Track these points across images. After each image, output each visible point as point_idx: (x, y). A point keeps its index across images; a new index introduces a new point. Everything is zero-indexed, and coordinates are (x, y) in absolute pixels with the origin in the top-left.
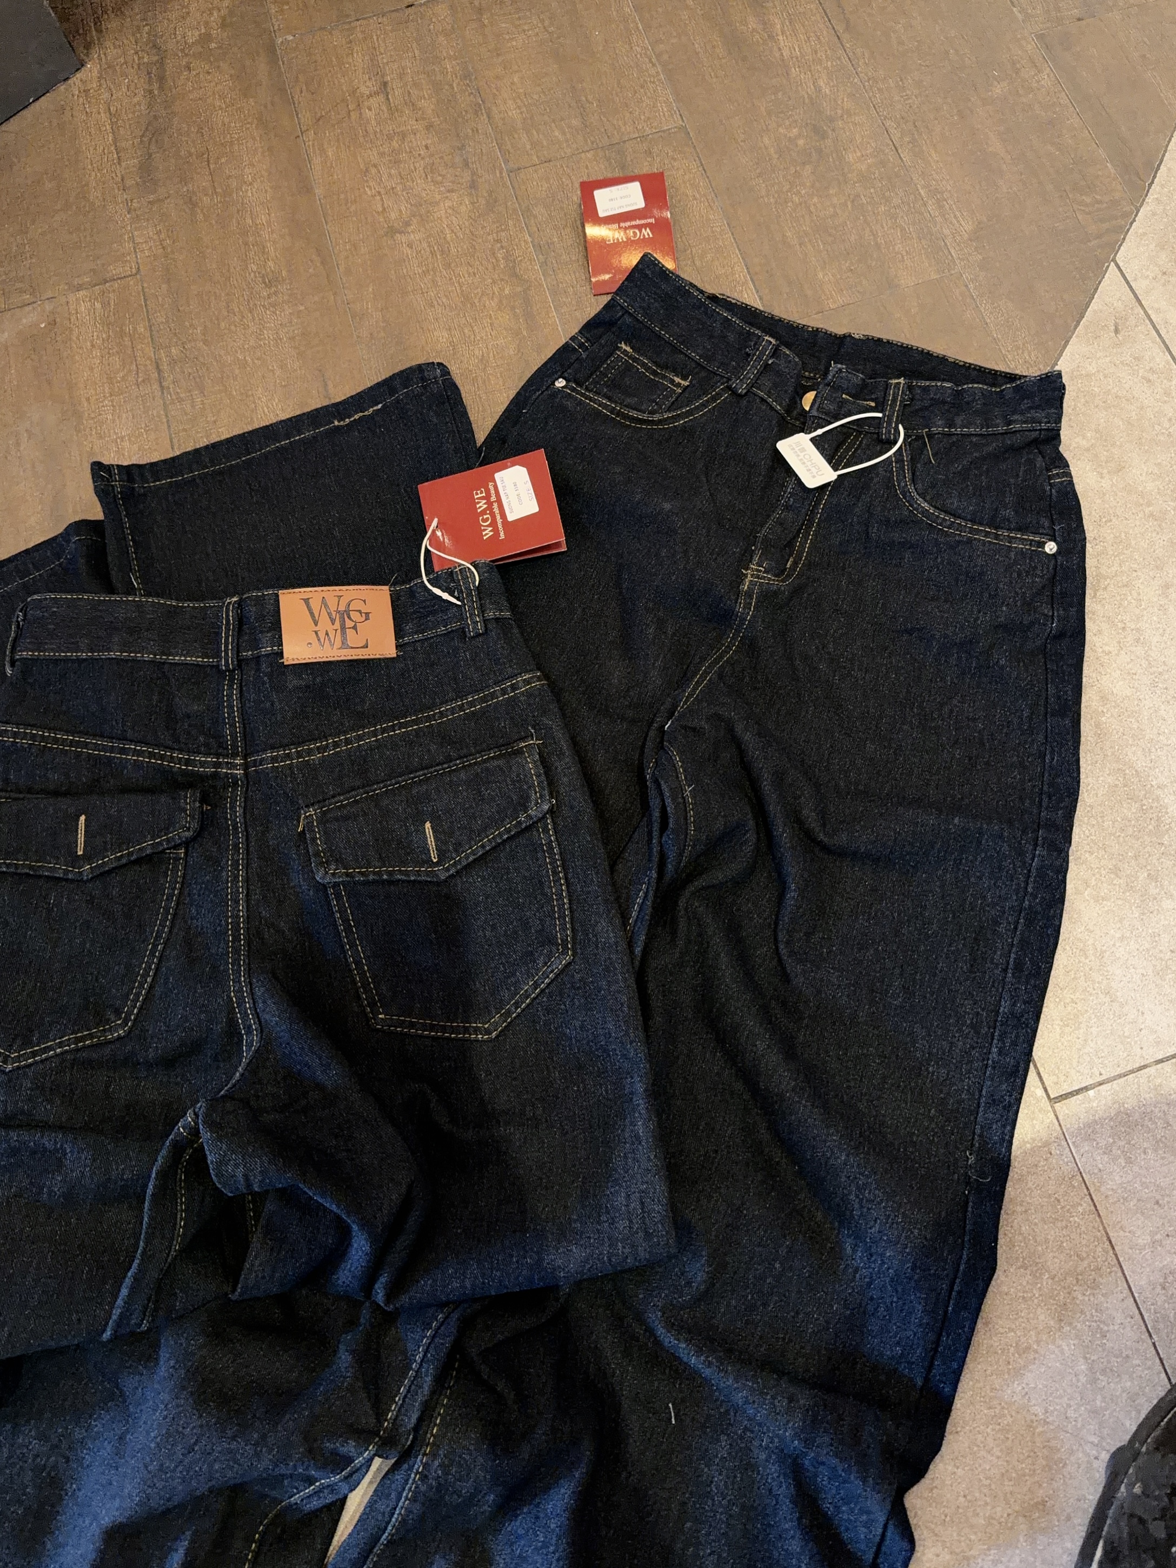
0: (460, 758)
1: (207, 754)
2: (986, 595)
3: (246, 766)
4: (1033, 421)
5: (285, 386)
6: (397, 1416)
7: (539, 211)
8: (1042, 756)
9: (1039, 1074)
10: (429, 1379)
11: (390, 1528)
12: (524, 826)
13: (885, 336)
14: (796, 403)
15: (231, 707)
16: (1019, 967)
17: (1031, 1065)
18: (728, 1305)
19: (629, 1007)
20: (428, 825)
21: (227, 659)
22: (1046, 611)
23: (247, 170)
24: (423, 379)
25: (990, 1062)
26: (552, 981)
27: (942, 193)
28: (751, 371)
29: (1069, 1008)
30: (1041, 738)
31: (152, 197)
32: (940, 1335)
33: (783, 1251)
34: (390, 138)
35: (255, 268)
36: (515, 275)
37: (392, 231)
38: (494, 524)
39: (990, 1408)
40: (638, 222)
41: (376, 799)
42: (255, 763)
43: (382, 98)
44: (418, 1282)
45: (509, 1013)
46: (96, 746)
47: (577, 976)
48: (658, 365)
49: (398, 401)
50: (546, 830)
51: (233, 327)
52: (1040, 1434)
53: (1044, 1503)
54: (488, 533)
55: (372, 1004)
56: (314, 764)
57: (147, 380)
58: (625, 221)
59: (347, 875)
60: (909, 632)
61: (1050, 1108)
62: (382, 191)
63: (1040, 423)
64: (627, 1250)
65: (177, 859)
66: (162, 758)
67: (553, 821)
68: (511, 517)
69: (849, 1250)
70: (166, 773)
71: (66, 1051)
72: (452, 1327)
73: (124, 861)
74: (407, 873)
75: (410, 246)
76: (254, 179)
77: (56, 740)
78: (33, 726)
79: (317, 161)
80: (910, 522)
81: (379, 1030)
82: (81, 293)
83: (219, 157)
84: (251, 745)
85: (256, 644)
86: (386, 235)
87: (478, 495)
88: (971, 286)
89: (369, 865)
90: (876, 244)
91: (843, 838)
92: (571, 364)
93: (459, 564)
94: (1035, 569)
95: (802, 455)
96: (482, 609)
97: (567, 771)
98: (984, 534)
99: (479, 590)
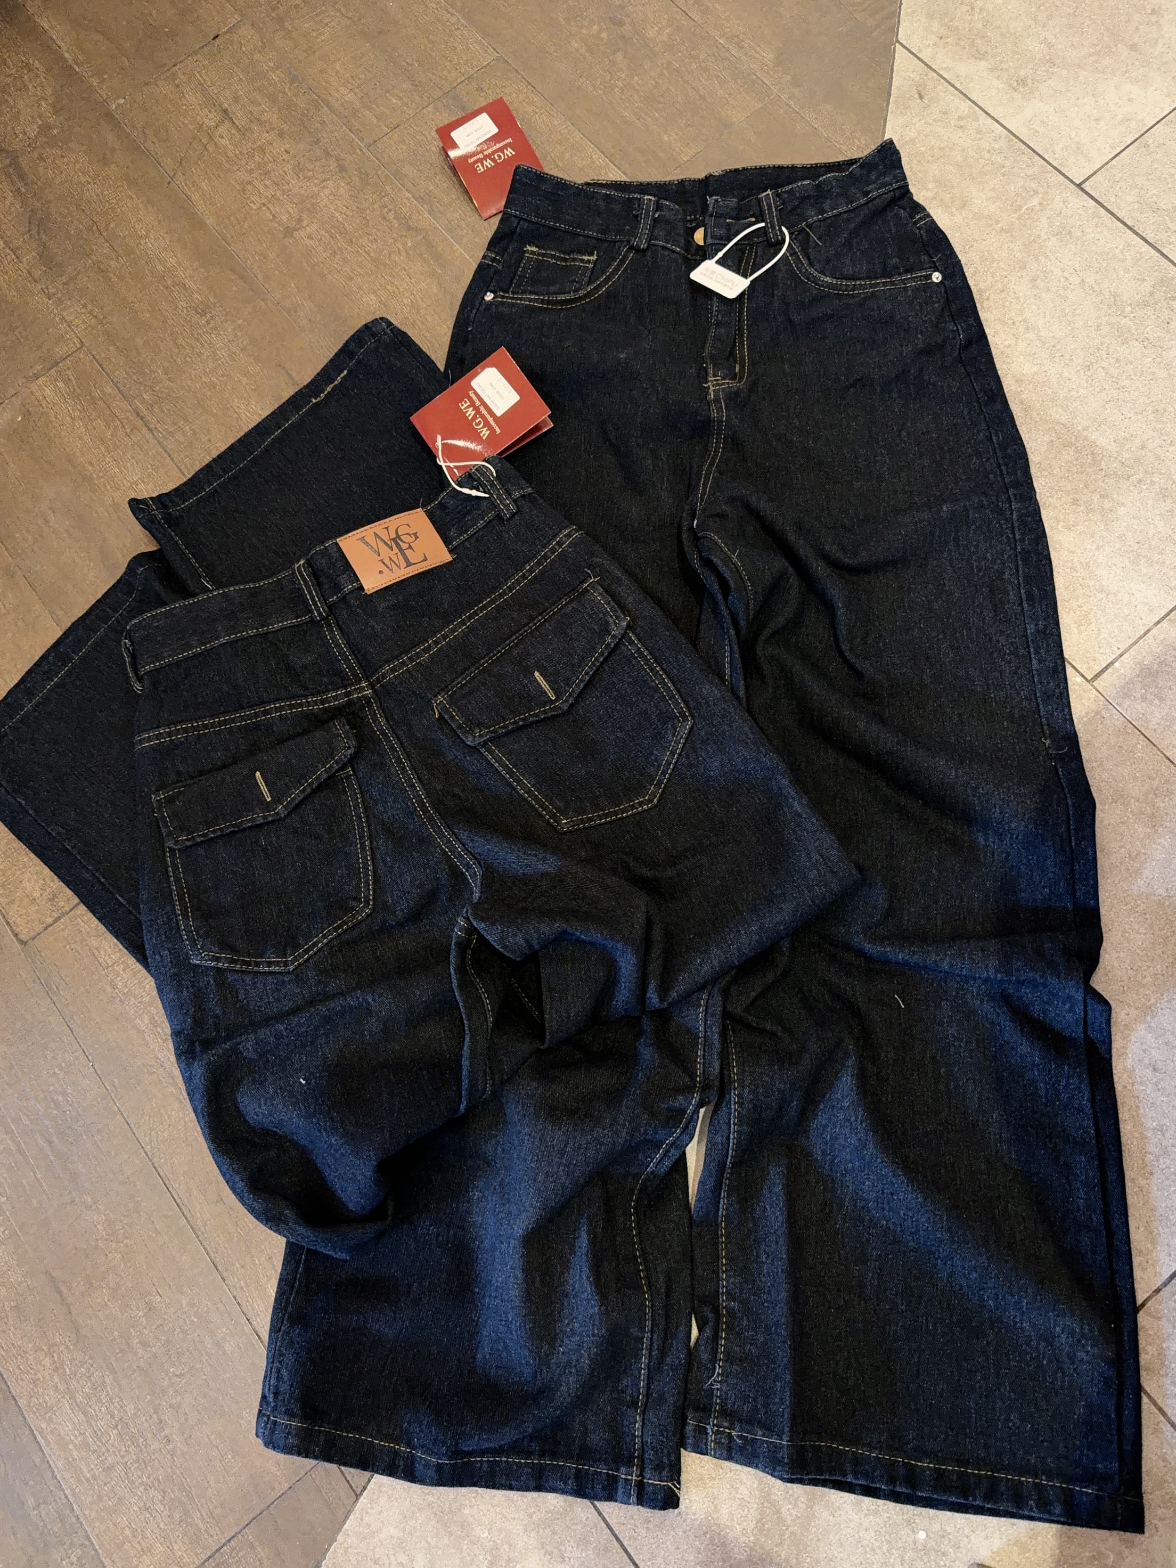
0: (540, 614)
1: (336, 689)
2: (901, 331)
3: (372, 686)
4: (885, 185)
5: (255, 390)
6: (704, 1070)
7: (409, 170)
8: (990, 439)
9: (1075, 668)
10: (716, 1036)
11: (730, 1152)
12: (612, 645)
13: (740, 166)
14: (689, 242)
15: (338, 646)
16: (1030, 598)
19: (752, 733)
20: (537, 674)
21: (318, 609)
22: (951, 328)
23: (138, 226)
24: (374, 335)
25: (1035, 672)
26: (684, 744)
27: (737, 36)
28: (644, 229)
30: (984, 426)
31: (64, 279)
32: (1073, 866)
34: (251, 155)
35: (184, 304)
36: (411, 228)
37: (289, 232)
38: (487, 424)
39: (1127, 904)
40: (498, 146)
41: (487, 671)
42: (378, 680)
43: (227, 124)
44: (679, 979)
46: (241, 718)
47: (703, 732)
48: (564, 253)
49: (359, 362)
50: (631, 642)
51: (188, 359)
54: (485, 432)
55: (553, 816)
56: (426, 663)
57: (134, 429)
58: (485, 149)
59: (491, 732)
60: (853, 385)
61: (1091, 687)
62: (265, 201)
63: (891, 184)
64: (823, 890)
65: (348, 777)
66: (301, 705)
67: (633, 633)
68: (499, 413)
70: (305, 716)
71: (332, 940)
72: (718, 999)
73: (308, 791)
74: (536, 715)
75: (310, 237)
76: (148, 232)
77: (205, 726)
78: (182, 722)
79: (196, 197)
80: (822, 297)
81: (565, 833)
82: (41, 380)
83: (107, 225)
84: (369, 669)
85: (337, 588)
86: (285, 236)
87: (464, 406)
88: (792, 103)
89: (505, 720)
90: (700, 95)
91: (863, 556)
92: (492, 279)
93: (474, 466)
94: (931, 298)
95: (714, 277)
96: (508, 493)
97: (629, 591)
98: (882, 285)
99: (499, 479)
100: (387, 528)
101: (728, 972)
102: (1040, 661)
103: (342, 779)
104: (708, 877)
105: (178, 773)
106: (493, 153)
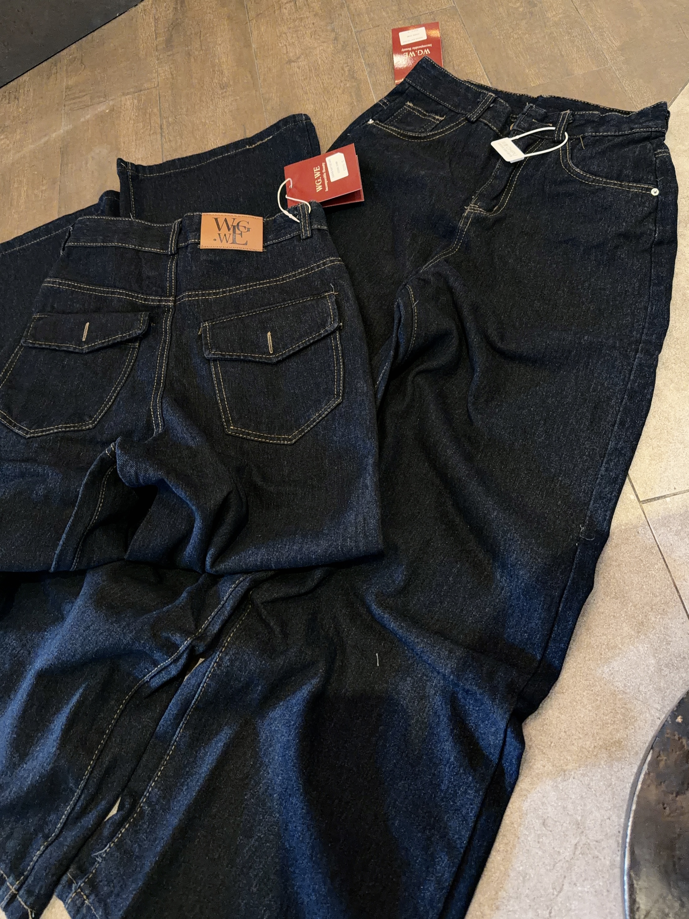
0: (290, 300)
1: (156, 296)
2: (613, 218)
3: (175, 302)
4: (648, 127)
5: (225, 133)
6: (207, 627)
7: (370, 49)
8: (646, 308)
9: (633, 486)
10: (228, 608)
11: (197, 696)
12: (322, 336)
13: (562, 96)
15: (171, 272)
16: (622, 423)
17: (627, 480)
18: (419, 600)
19: (370, 422)
20: (269, 334)
21: (172, 248)
22: (651, 227)
23: (219, 39)
24: (295, 122)
25: (600, 476)
26: (329, 413)
27: (603, 29)
28: (479, 110)
29: (655, 450)
30: (646, 299)
31: (169, 53)
32: (553, 626)
33: (455, 570)
34: (294, 21)
35: (217, 81)
36: (353, 77)
37: (290, 62)
38: (323, 184)
39: (586, 680)
40: (422, 46)
41: (242, 320)
42: (179, 300)
43: (292, 3)
44: (231, 557)
45: (303, 430)
46: (101, 291)
47: (343, 410)
48: (427, 111)
49: (281, 133)
50: (335, 338)
51: (202, 108)
52: (620, 700)
53: (619, 742)
54: (319, 188)
55: (228, 421)
56: (211, 301)
57: (155, 133)
58: (415, 46)
59: (221, 355)
60: (566, 242)
61: (639, 506)
62: (287, 44)
63: (651, 128)
64: (353, 544)
65: (134, 348)
66: (133, 297)
67: (340, 334)
68: (332, 180)
69: (498, 577)
70: (134, 304)
71: (60, 432)
73: (105, 344)
74: (254, 357)
75: (299, 68)
76: (222, 42)
77: (80, 288)
78: (71, 280)
79: (255, 33)
80: (569, 181)
81: (230, 435)
82: (127, 97)
83: (206, 34)
84: (178, 291)
85: (186, 240)
86: (287, 63)
87: (316, 170)
88: (617, 73)
89: (234, 351)
90: (561, 54)
91: (513, 346)
92: (378, 113)
93: (301, 203)
94: (644, 203)
95: (505, 147)
96: (311, 224)
97: (350, 308)
98: (613, 184)
99: (310, 215)
101: (265, 571)
102: (607, 470)
103: (130, 348)
104: (296, 504)
105: (53, 307)
106: (418, 49)
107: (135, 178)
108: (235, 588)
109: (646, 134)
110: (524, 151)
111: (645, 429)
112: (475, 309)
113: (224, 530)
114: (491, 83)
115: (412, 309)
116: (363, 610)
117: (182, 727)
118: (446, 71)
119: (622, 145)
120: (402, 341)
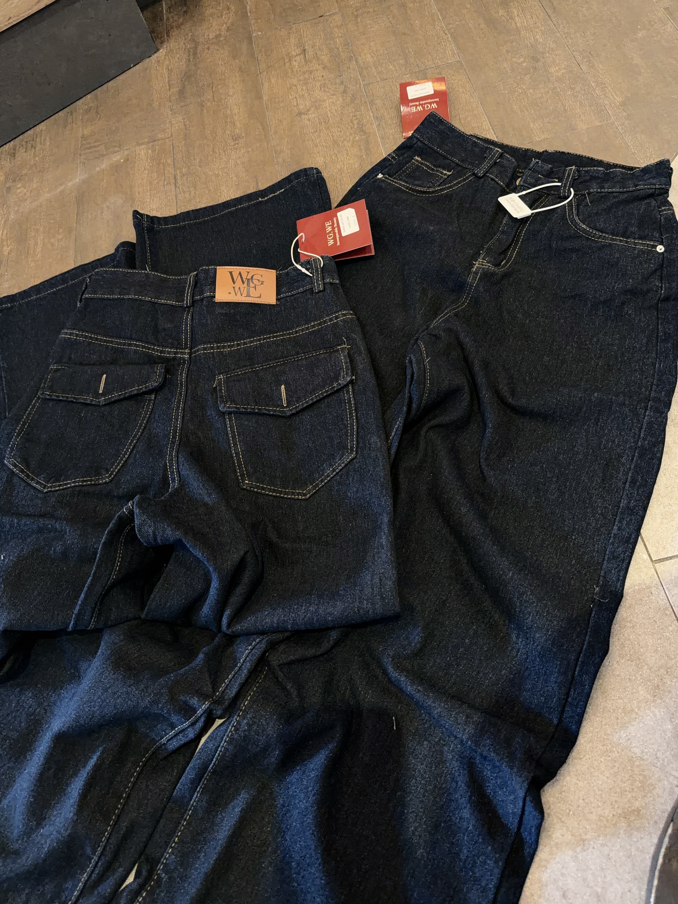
0: (304, 353)
1: (171, 348)
2: (620, 274)
3: (190, 354)
4: (651, 184)
5: (238, 185)
6: (225, 690)
7: (378, 102)
8: (654, 365)
9: (645, 545)
10: (245, 671)
11: (214, 760)
12: (336, 389)
13: (566, 151)
14: (512, 182)
15: (186, 324)
16: (634, 482)
17: (640, 538)
18: (435, 662)
19: (384, 478)
20: (283, 387)
21: (187, 300)
22: (657, 284)
23: (231, 90)
24: (306, 175)
25: (612, 535)
26: (343, 468)
27: (605, 84)
28: (486, 165)
29: (667, 509)
30: (654, 355)
31: (183, 104)
32: (570, 690)
33: (471, 632)
34: (304, 73)
35: (229, 133)
36: (362, 131)
37: (300, 114)
38: (335, 239)
39: (604, 745)
40: (430, 101)
41: (256, 372)
42: (195, 352)
43: (302, 56)
44: (247, 618)
45: (317, 485)
46: (116, 343)
47: (357, 465)
48: (434, 166)
49: (292, 187)
50: (348, 392)
51: (214, 159)
52: (638, 766)
53: (638, 811)
54: (331, 242)
55: (242, 475)
56: (226, 353)
57: (169, 183)
58: (422, 100)
59: (236, 408)
60: (574, 297)
61: (652, 566)
62: (297, 96)
63: (655, 185)
64: (369, 606)
65: (150, 400)
66: (149, 349)
67: (352, 387)
68: (344, 234)
69: (514, 639)
70: (150, 356)
71: (77, 486)
72: (263, 645)
73: (122, 397)
74: (269, 410)
75: (309, 120)
76: (234, 94)
77: (97, 339)
78: (88, 332)
79: (266, 85)
80: (576, 237)
81: (244, 489)
82: (143, 146)
83: (218, 85)
84: (194, 343)
85: (202, 293)
86: (297, 115)
87: (328, 224)
88: (620, 128)
89: (249, 404)
90: (565, 109)
91: (523, 402)
92: (387, 167)
93: (314, 257)
94: (651, 259)
95: (512, 203)
96: (323, 278)
97: (363, 361)
98: (619, 241)
99: (322, 269)
100: (248, 272)
101: (282, 632)
102: (619, 529)
103: (146, 400)
104: (311, 562)
105: (70, 358)
106: (425, 104)
107: (151, 230)
108: (252, 650)
109: (651, 191)
110: (531, 207)
111: (656, 487)
112: (486, 365)
113: (240, 590)
114: (497, 137)
115: (424, 365)
116: (379, 672)
117: (199, 791)
118: (453, 126)
119: (627, 202)
120: (415, 398)
